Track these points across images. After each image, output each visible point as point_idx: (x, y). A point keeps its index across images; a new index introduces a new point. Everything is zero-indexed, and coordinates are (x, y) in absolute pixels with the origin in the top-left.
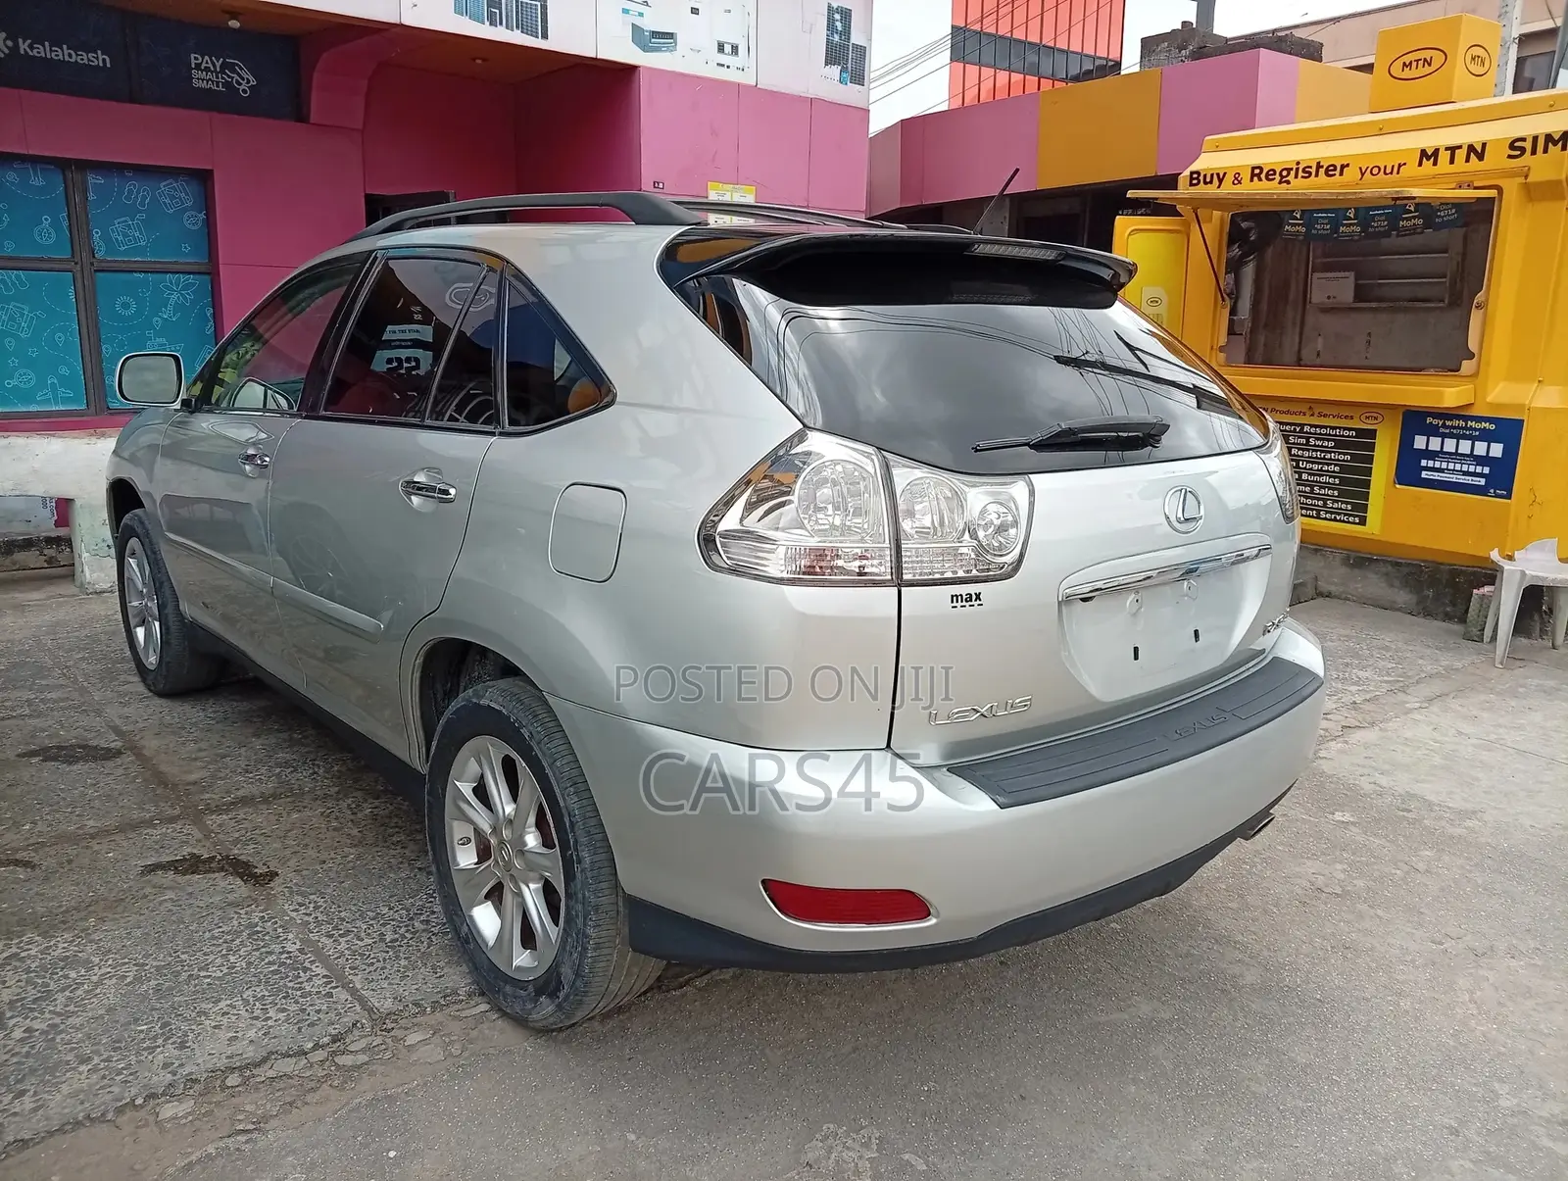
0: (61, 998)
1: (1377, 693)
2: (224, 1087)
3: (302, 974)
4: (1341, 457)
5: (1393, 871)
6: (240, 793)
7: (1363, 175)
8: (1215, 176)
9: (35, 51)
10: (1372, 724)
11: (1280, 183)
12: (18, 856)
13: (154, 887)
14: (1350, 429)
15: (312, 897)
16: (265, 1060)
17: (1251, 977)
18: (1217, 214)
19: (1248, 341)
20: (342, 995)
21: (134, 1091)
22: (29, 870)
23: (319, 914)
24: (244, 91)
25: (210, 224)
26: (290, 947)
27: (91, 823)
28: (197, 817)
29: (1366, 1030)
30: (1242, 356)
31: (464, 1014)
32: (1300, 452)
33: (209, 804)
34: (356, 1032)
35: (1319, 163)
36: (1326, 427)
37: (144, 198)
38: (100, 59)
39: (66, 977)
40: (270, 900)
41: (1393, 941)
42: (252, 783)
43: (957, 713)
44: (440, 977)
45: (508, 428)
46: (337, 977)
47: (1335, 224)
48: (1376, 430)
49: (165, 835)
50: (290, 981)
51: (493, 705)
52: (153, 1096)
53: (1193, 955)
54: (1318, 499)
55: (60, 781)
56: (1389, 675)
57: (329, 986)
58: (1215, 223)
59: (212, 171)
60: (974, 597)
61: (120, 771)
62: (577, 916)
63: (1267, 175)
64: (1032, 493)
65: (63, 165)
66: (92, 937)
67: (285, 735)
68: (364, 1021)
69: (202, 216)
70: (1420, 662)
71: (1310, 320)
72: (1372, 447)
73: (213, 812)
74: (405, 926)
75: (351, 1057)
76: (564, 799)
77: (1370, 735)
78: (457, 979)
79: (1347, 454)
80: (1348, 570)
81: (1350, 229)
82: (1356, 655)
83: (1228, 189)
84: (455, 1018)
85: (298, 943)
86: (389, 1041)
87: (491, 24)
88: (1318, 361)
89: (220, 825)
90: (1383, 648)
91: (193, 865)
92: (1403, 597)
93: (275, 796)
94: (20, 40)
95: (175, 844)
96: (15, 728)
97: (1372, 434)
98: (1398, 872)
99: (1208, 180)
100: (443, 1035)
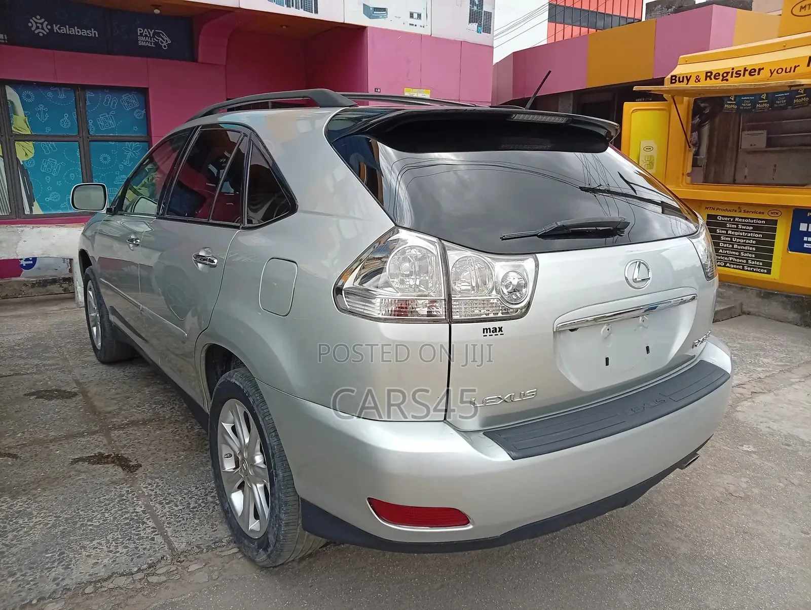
0: (10, 536)
1: (774, 372)
2: (83, 594)
3: (141, 526)
4: (757, 235)
5: (778, 484)
6: (132, 419)
7: (772, 74)
8: (685, 78)
9: (62, 30)
10: (770, 391)
11: (722, 80)
12: (11, 451)
13: (76, 471)
14: (762, 220)
15: (157, 480)
16: (109, 577)
17: (684, 549)
18: (686, 99)
19: (705, 170)
20: (159, 539)
21: (33, 595)
22: (14, 459)
23: (158, 490)
24: (165, 46)
25: (147, 116)
26: (139, 509)
27: (52, 434)
28: (106, 431)
29: (756, 589)
30: (702, 179)
31: (223, 554)
32: (733, 233)
33: (115, 424)
34: (163, 562)
35: (745, 68)
36: (748, 218)
37: (114, 103)
38: (92, 33)
39: (17, 523)
40: (134, 480)
41: (775, 530)
42: (139, 413)
43: (488, 400)
44: (214, 531)
45: (247, 225)
46: (159, 528)
47: (754, 103)
48: (777, 220)
49: (88, 441)
50: (134, 530)
51: (237, 382)
52: (43, 598)
53: (650, 534)
54: (743, 259)
55: (42, 409)
56: (781, 361)
57: (154, 534)
58: (685, 104)
59: (148, 89)
60: (498, 330)
61: (73, 405)
62: (276, 507)
63: (715, 76)
64: (537, 266)
65: (74, 87)
66: (36, 500)
67: (161, 386)
68: (168, 556)
69: (144, 112)
70: (801, 353)
71: (741, 156)
72: (775, 230)
73: (115, 429)
74: (203, 499)
75: (157, 577)
76: (269, 439)
77: (768, 398)
78: (223, 532)
79: (761, 234)
80: (760, 300)
81: (763, 105)
82: (763, 349)
83: (692, 84)
84: (218, 556)
85: (143, 507)
86: (180, 568)
87: (287, 6)
88: (746, 181)
89: (119, 436)
90: (778, 345)
91: (100, 459)
92: (792, 315)
93: (150, 421)
94: (54, 25)
95: (92, 447)
96: (26, 380)
97: (775, 222)
98: (781, 484)
99: (681, 80)
100: (211, 566)
